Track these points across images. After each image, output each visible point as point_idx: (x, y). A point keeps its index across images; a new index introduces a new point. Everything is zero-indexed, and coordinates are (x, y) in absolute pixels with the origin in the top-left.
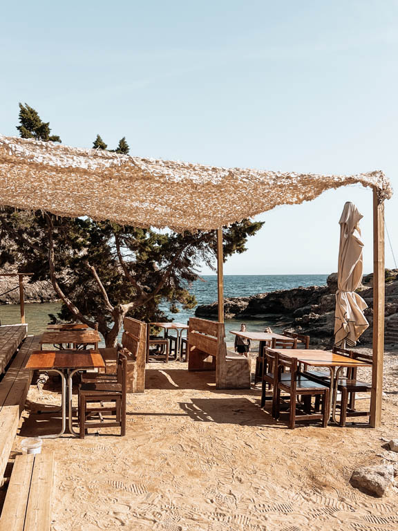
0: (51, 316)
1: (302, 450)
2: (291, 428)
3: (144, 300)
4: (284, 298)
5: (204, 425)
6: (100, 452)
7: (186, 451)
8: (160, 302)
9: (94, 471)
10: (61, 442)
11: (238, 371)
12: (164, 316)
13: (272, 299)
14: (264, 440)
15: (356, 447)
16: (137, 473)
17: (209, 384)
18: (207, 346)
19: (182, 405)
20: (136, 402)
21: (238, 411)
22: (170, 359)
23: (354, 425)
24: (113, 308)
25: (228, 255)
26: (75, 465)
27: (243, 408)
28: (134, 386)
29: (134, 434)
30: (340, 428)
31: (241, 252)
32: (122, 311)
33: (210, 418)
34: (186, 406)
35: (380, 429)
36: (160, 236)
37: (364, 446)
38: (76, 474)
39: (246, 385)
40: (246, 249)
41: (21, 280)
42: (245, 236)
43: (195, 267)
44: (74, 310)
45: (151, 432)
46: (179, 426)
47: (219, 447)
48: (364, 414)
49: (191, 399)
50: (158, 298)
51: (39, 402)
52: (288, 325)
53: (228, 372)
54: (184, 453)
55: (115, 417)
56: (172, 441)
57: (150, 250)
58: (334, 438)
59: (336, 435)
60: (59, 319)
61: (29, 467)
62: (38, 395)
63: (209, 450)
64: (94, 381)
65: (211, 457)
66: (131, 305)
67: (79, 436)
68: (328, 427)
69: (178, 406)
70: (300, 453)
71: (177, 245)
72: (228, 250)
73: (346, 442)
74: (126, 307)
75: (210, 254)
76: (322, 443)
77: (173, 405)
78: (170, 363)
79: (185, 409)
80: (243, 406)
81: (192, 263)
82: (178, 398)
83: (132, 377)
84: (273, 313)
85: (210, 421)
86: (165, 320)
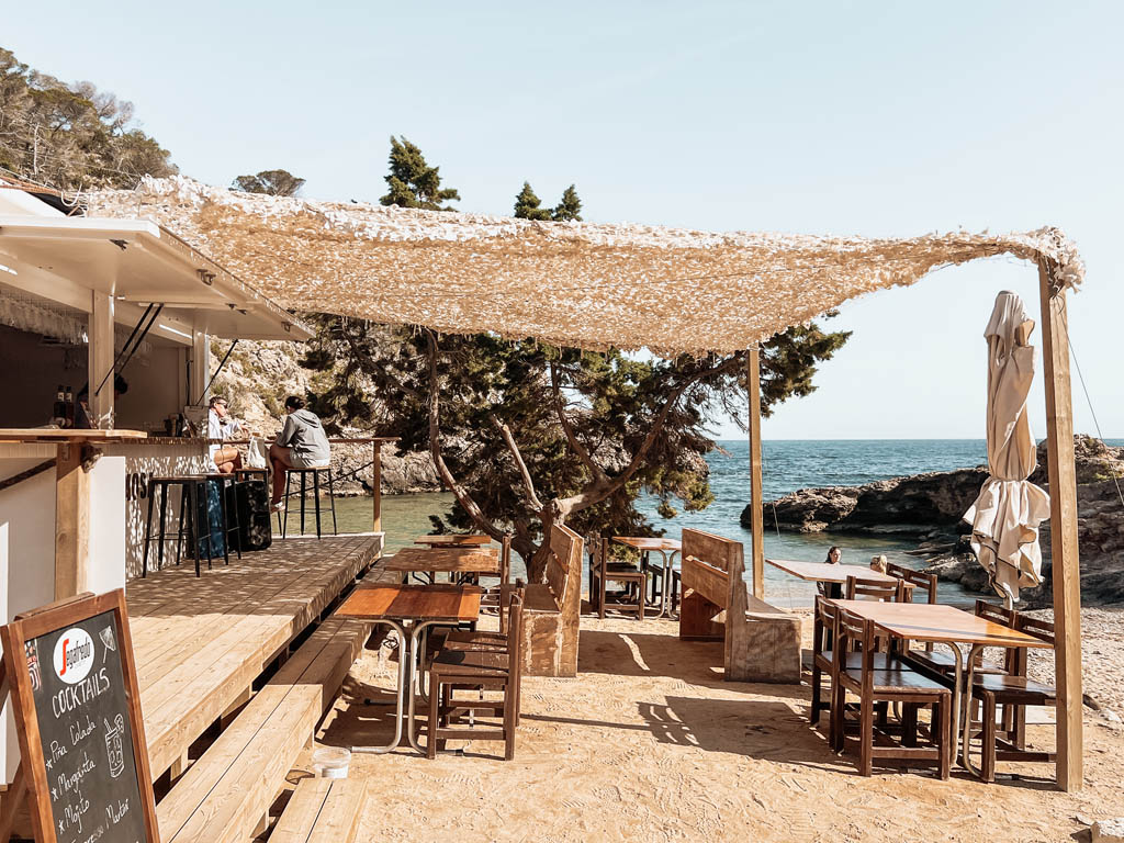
0: (433, 519)
1: (876, 825)
2: (862, 773)
3: (603, 491)
4: (937, 489)
5: (675, 751)
6: (455, 788)
7: (625, 803)
8: (637, 496)
9: (435, 822)
10: (391, 761)
11: (772, 644)
12: (645, 523)
13: (910, 492)
14: (796, 793)
15: (1008, 830)
16: (514, 836)
17: (714, 669)
18: (711, 588)
19: (643, 708)
20: (555, 695)
21: (757, 729)
22: (648, 613)
23: (1016, 780)
24: (542, 506)
25: (778, 400)
26: (403, 806)
27: (770, 724)
28: (556, 663)
29: (532, 757)
30: (980, 785)
31: (803, 394)
32: (558, 513)
33: (692, 738)
34: (652, 712)
35: (1077, 795)
36: (636, 365)
37: (1028, 831)
38: (401, 826)
39: (791, 677)
40: (814, 389)
41: (377, 450)
42: (811, 362)
43: (707, 425)
44: (472, 508)
45: (565, 756)
46: (624, 748)
47: (695, 800)
48: (1043, 757)
49: (666, 697)
50: (633, 487)
51: (373, 683)
52: (945, 550)
53: (751, 645)
54: (620, 805)
55: (500, 720)
56: (601, 779)
57: (615, 392)
58: (959, 804)
59: (966, 799)
60: (448, 526)
61: (318, 800)
62: (374, 669)
63: (671, 803)
64: (466, 646)
65: (673, 819)
66: (578, 499)
67: (426, 753)
68: (951, 779)
69: (636, 710)
70: (871, 830)
71: (671, 382)
72: (775, 391)
73: (987, 817)
74: (567, 504)
75: (739, 401)
76: (926, 814)
77: (626, 706)
78: (647, 620)
79: (647, 716)
80: (773, 719)
81: (702, 417)
82: (641, 693)
83: (554, 644)
84: (912, 523)
85: (689, 743)
86: (647, 532)
